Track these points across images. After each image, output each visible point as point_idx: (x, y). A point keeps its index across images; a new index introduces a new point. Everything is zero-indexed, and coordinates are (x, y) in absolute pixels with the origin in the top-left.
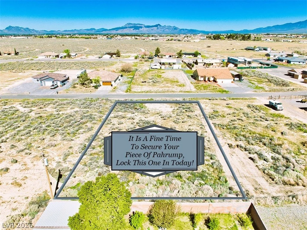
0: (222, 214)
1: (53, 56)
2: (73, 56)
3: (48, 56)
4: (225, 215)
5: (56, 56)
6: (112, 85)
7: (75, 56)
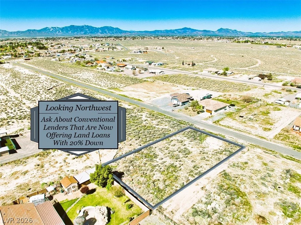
0: (139, 207)
1: (213, 72)
2: (229, 74)
3: (210, 72)
4: (140, 208)
5: (215, 72)
6: (211, 114)
7: (231, 74)
